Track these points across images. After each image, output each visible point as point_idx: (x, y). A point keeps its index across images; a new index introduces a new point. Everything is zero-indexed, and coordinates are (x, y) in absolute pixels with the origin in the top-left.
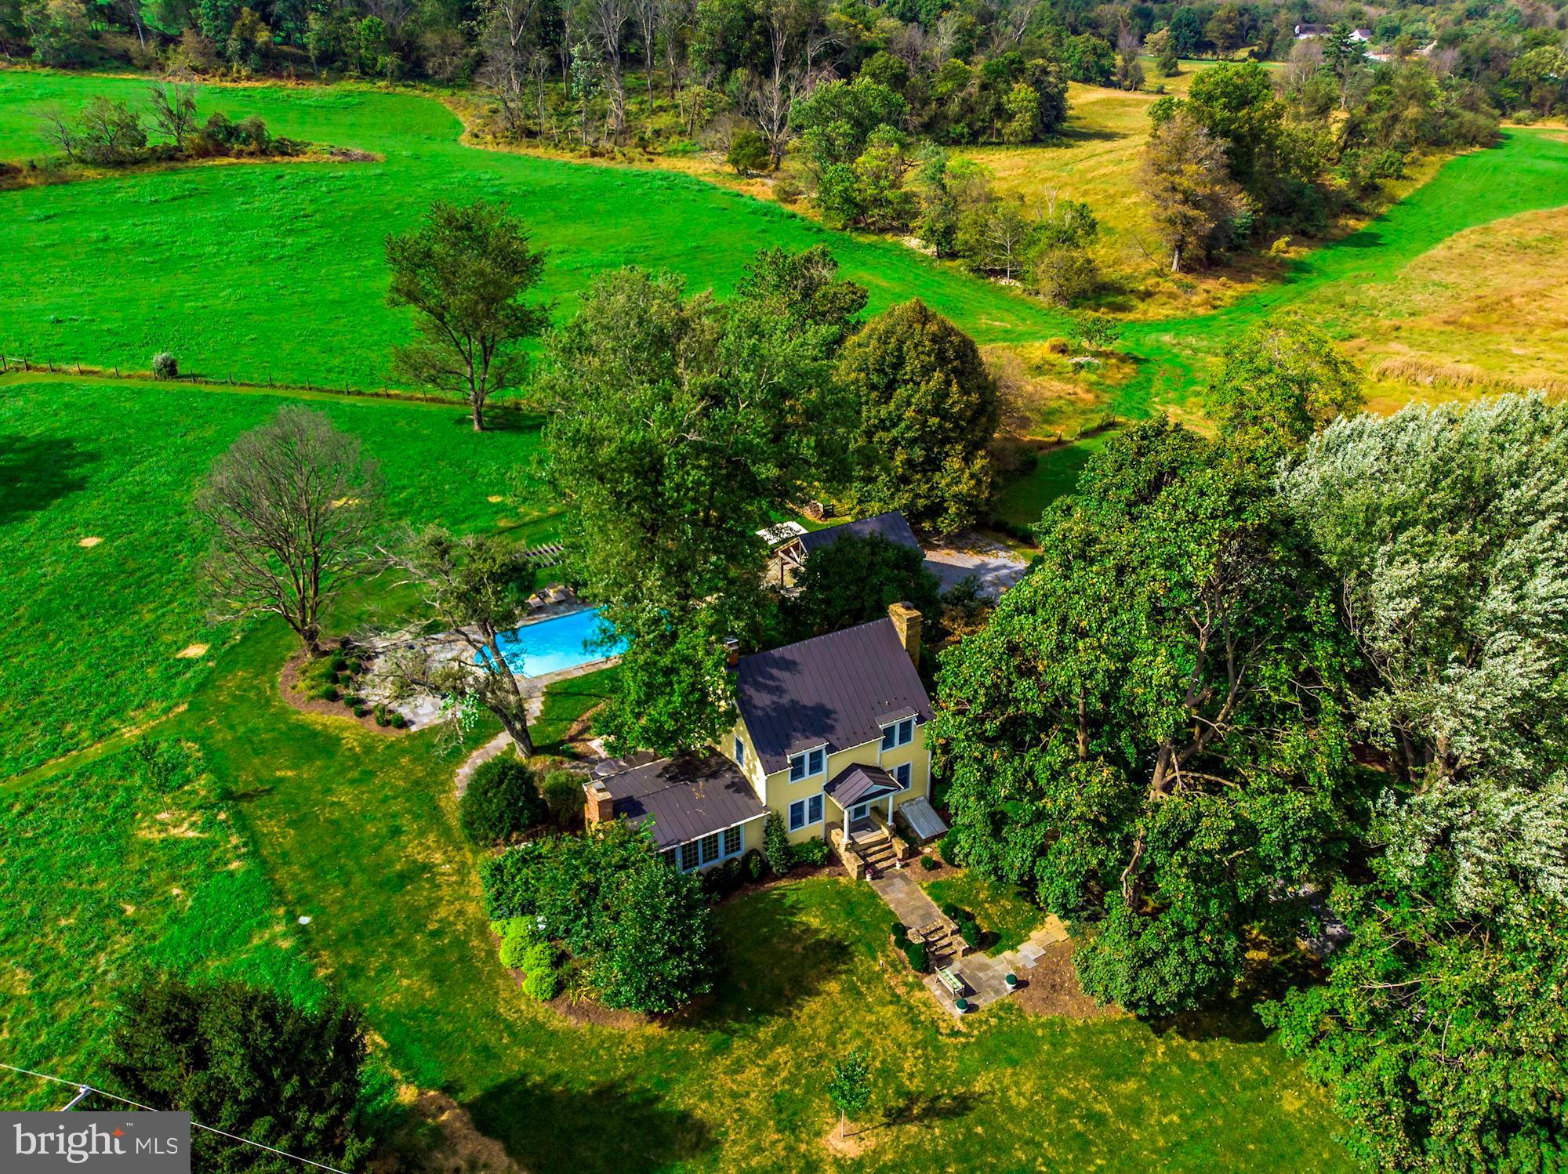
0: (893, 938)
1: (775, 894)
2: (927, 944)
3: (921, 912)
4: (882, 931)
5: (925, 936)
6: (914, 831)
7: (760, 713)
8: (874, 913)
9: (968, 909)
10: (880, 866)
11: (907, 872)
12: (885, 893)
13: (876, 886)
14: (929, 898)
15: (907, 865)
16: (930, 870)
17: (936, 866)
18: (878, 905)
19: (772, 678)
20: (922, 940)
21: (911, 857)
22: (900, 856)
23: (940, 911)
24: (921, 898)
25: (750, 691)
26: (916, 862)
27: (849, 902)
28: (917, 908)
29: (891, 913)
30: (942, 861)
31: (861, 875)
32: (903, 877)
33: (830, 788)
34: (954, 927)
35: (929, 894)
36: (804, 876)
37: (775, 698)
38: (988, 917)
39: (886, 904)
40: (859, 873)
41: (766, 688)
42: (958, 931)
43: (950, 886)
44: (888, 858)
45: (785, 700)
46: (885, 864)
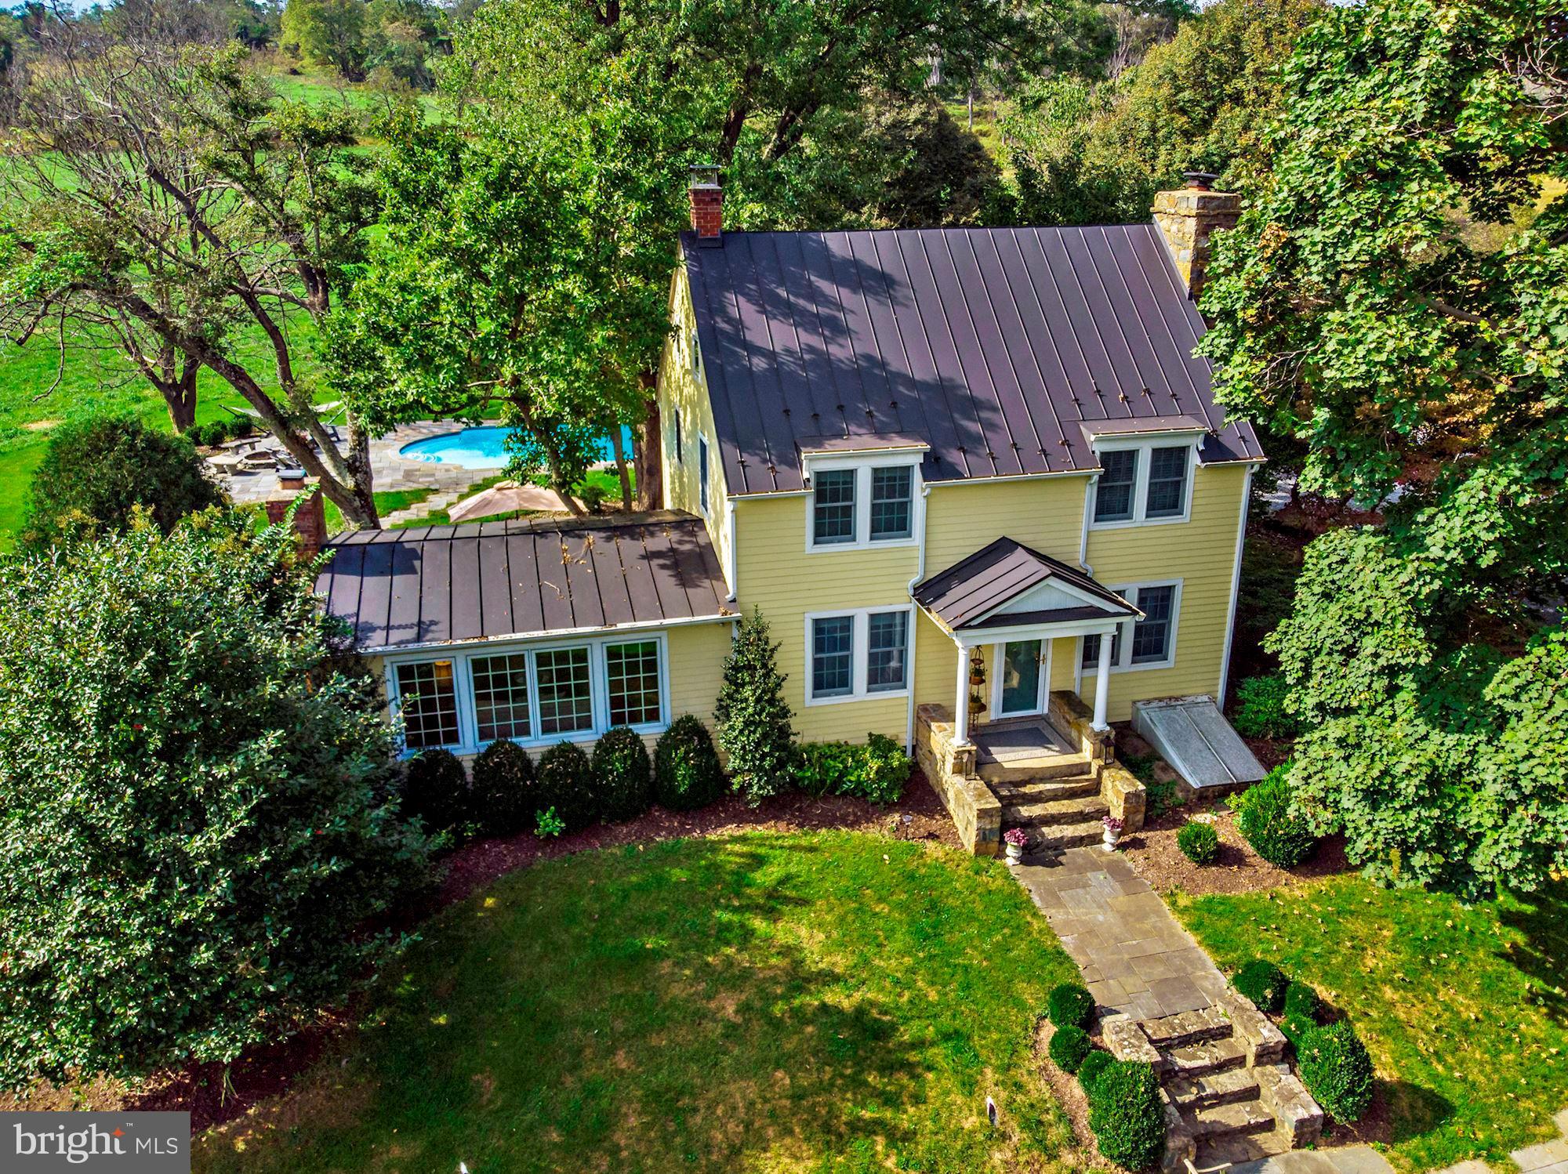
0: (1049, 1030)
1: (732, 856)
2: (1166, 1074)
3: (1159, 972)
4: (1021, 1006)
5: (1164, 1046)
6: (1168, 768)
7: (759, 363)
8: (1004, 948)
9: (1325, 993)
10: (1052, 832)
11: (1133, 860)
12: (1055, 901)
13: (1032, 881)
14: (1192, 939)
15: (1138, 844)
16: (1203, 862)
17: (1224, 856)
18: (1020, 930)
19: (814, 295)
20: (1148, 1055)
21: (1149, 824)
22: (1118, 813)
23: (1224, 980)
24: (1163, 933)
25: (740, 307)
26: (1165, 843)
27: (933, 907)
28: (1150, 958)
29: (1060, 956)
30: (1248, 848)
31: (990, 844)
32: (1118, 872)
33: (929, 591)
34: (1270, 1033)
35: (1196, 927)
36: (830, 822)
37: (817, 342)
38: (1394, 1029)
39: (1049, 931)
40: (983, 837)
41: (788, 311)
42: (1287, 1054)
43: (1265, 916)
44: (1082, 817)
45: (841, 351)
46: (1069, 831)
